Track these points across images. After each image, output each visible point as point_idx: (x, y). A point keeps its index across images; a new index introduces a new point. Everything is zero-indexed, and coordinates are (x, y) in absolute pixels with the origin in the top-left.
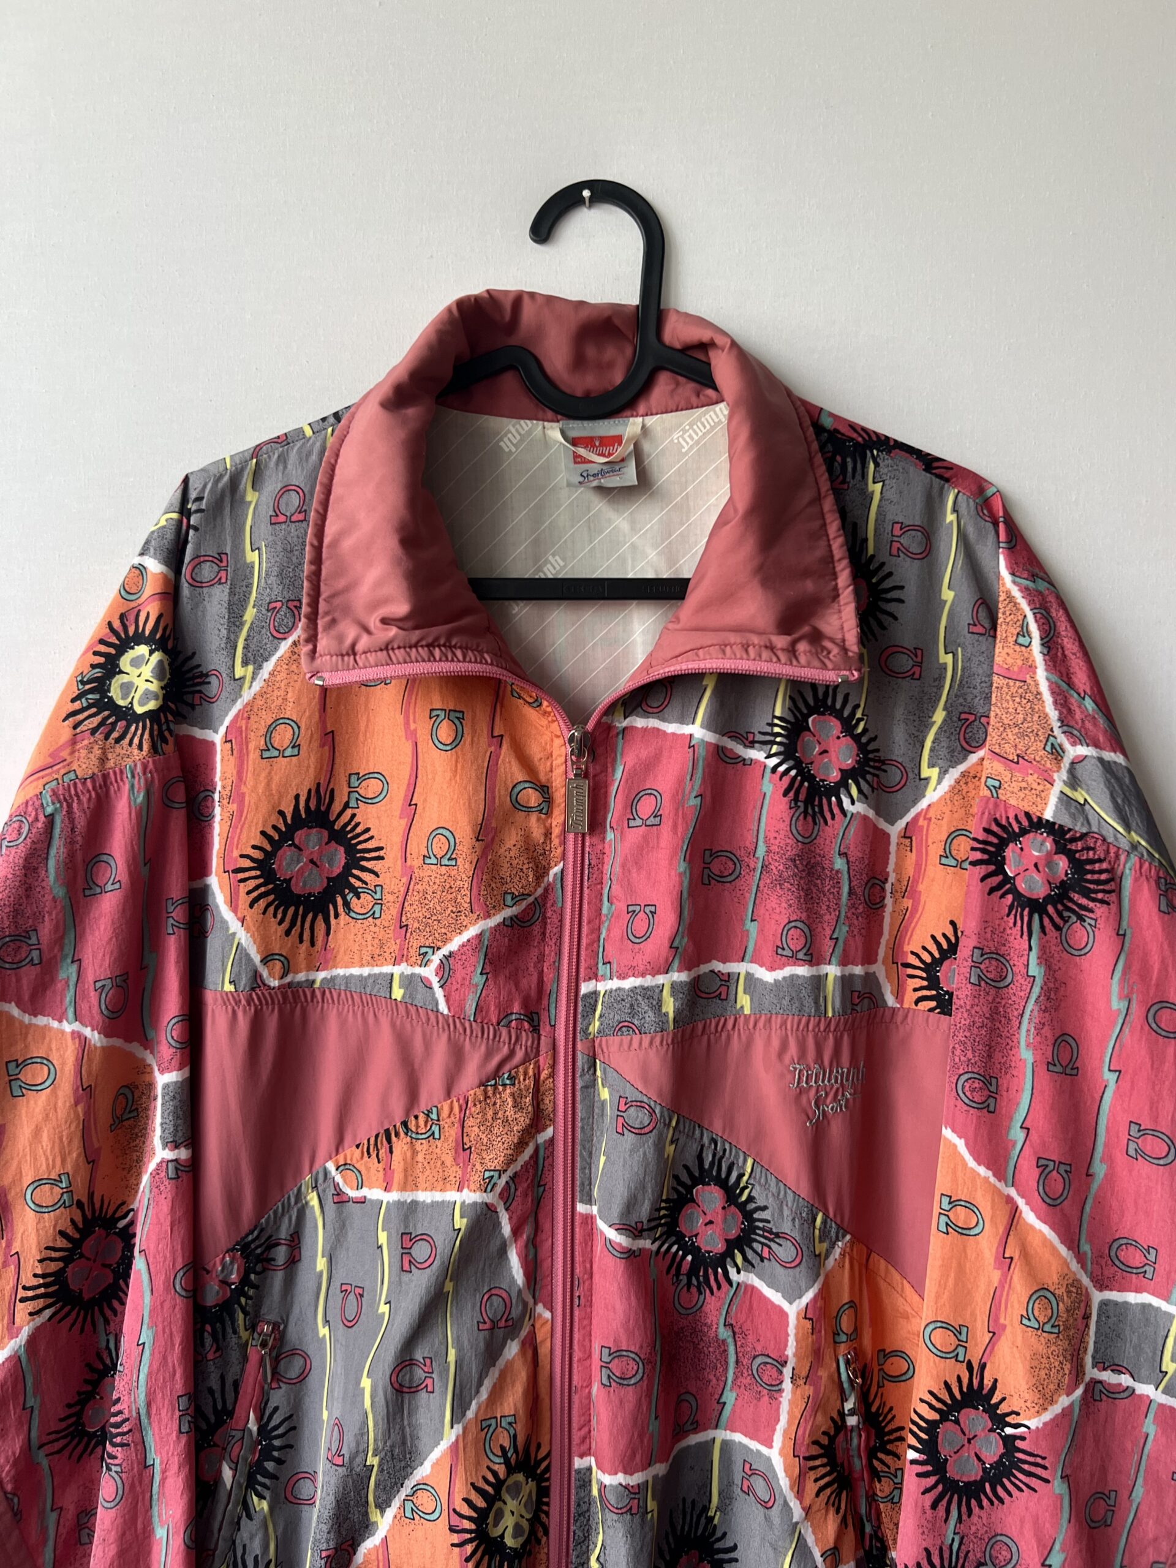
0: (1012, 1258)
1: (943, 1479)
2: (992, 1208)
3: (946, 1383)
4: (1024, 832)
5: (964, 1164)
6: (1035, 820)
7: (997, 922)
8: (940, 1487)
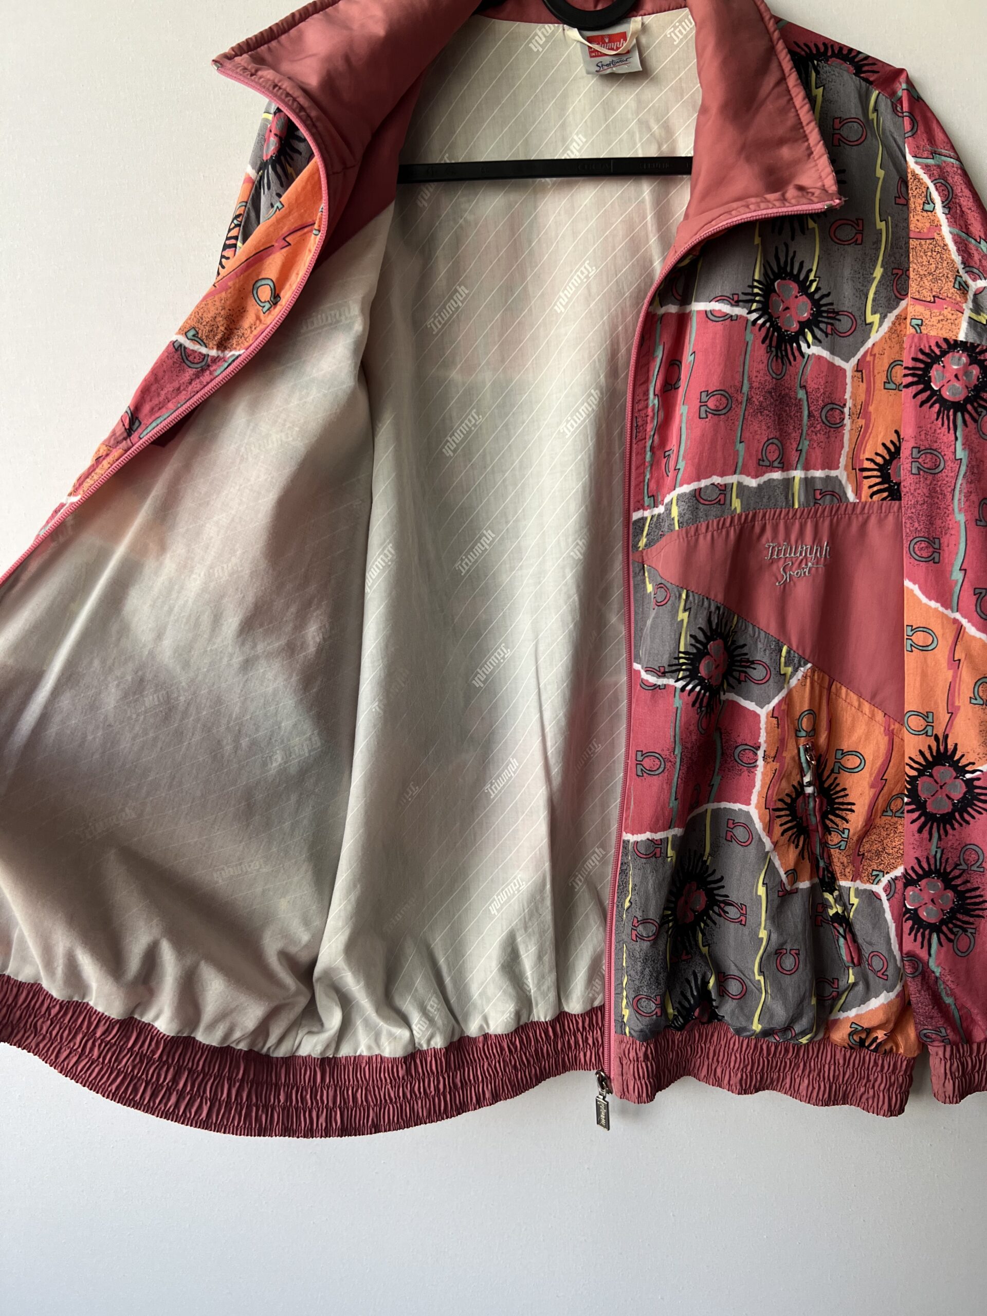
0: (959, 660)
1: (924, 813)
2: (943, 628)
3: (920, 751)
4: (944, 353)
5: (920, 601)
6: (952, 342)
7: (929, 426)
8: (923, 819)
